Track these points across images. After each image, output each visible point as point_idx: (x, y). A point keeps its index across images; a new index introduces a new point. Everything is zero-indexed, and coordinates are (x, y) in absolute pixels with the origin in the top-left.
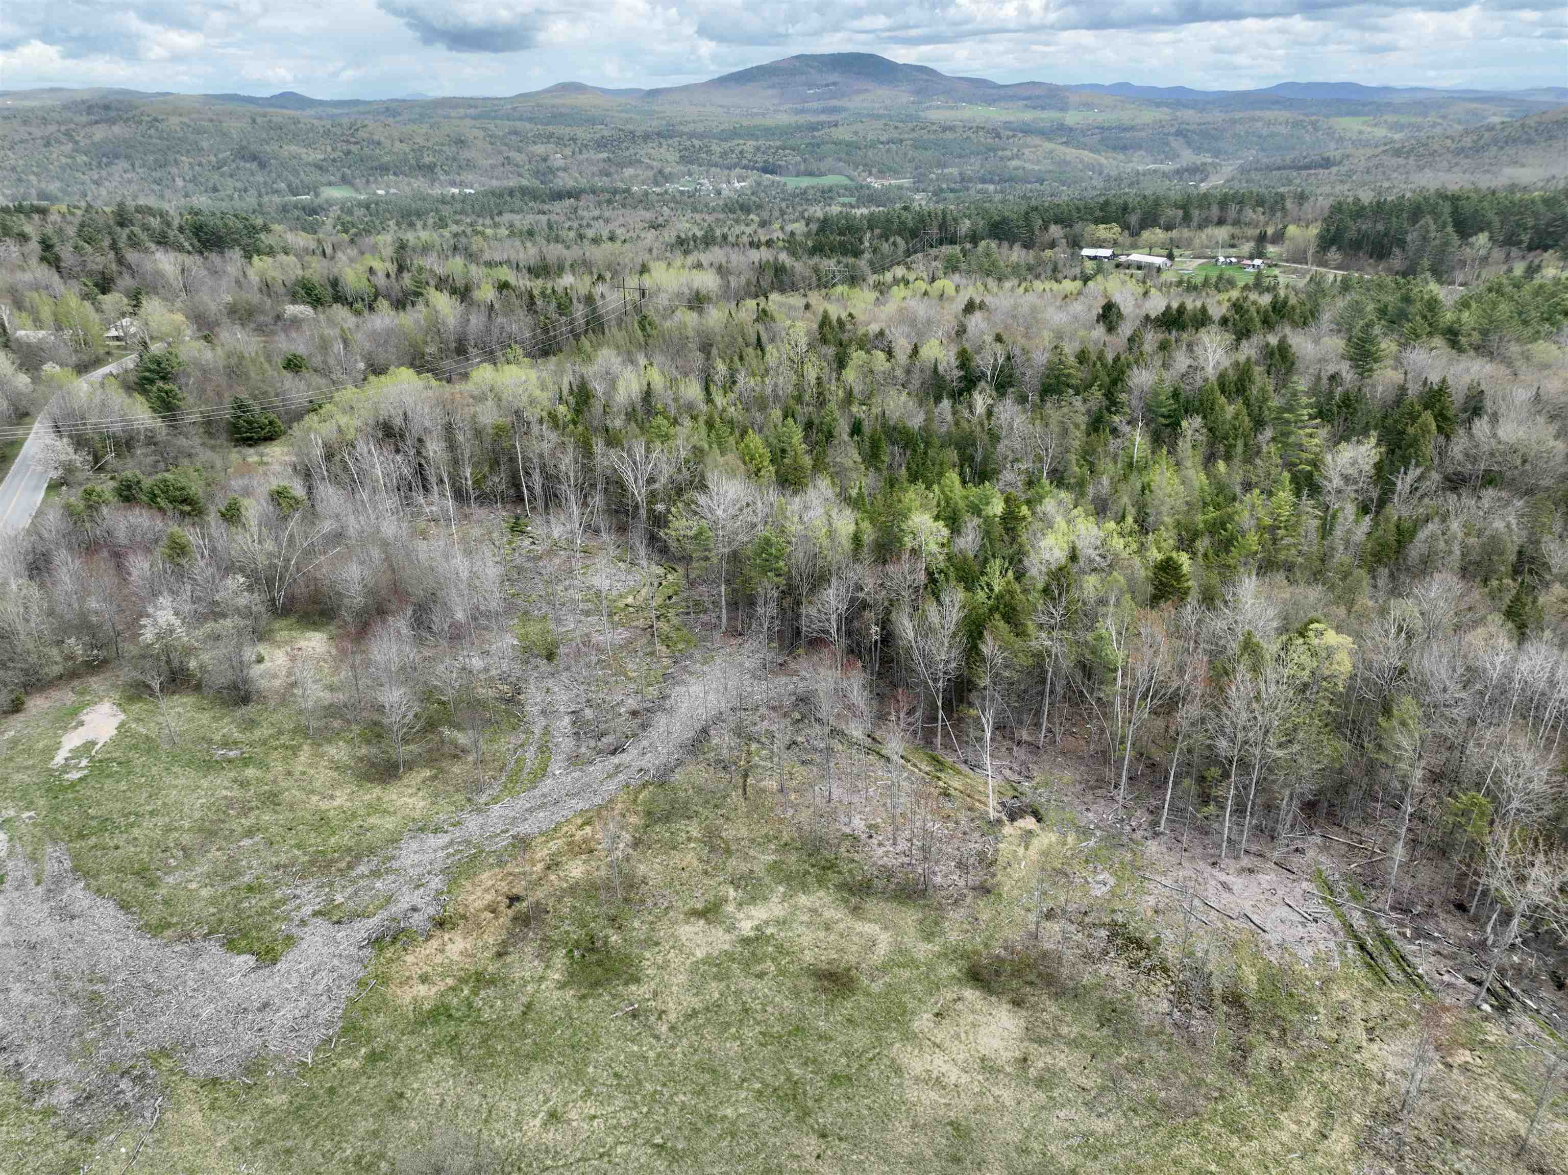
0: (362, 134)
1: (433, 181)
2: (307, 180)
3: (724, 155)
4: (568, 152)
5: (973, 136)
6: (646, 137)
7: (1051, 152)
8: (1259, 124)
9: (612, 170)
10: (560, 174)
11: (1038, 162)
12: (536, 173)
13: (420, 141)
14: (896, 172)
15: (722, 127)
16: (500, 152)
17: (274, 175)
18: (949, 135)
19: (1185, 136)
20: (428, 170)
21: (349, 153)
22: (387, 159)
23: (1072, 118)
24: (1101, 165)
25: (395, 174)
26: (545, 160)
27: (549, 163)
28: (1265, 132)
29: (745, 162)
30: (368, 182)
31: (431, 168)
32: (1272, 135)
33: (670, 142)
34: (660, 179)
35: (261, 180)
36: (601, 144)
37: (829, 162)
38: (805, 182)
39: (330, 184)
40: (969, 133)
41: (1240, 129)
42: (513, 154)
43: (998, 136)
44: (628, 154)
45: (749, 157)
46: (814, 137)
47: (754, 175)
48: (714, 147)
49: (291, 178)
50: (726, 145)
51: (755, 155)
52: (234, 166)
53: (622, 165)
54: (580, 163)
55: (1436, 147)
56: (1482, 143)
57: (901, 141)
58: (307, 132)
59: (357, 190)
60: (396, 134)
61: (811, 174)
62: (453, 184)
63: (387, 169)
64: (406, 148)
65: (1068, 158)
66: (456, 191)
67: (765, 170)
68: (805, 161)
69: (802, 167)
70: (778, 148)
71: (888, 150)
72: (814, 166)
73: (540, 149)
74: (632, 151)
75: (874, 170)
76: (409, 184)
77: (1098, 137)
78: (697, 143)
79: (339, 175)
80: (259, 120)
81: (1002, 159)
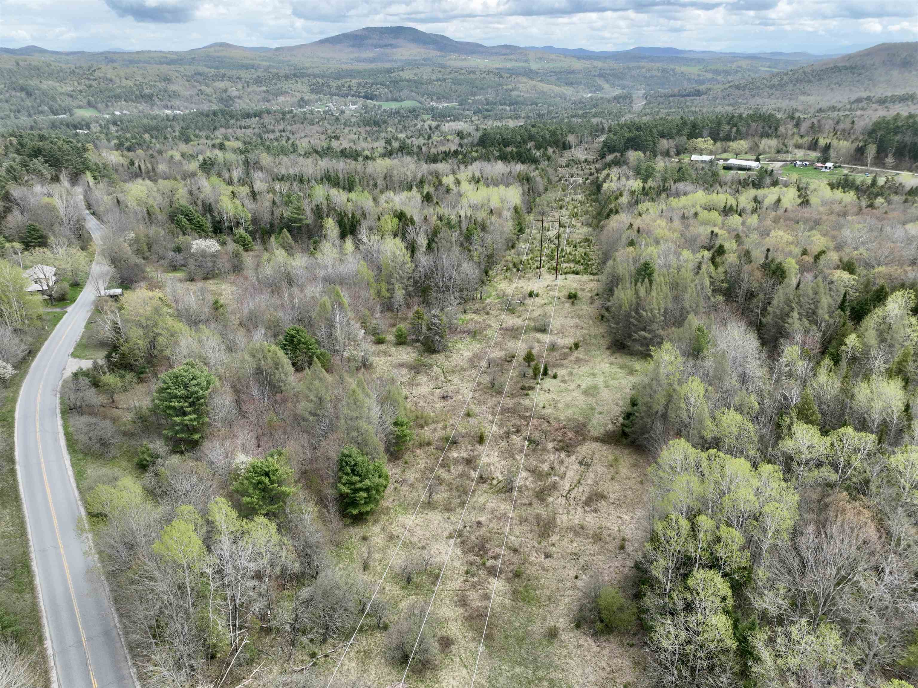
0: (97, 74)
1: (153, 105)
2: (63, 104)
3: (339, 88)
4: (240, 86)
5: (487, 77)
6: (287, 77)
7: (534, 86)
8: (644, 70)
9: (271, 97)
10: (236, 100)
11: (528, 92)
12: (221, 100)
13: (139, 78)
14: (448, 98)
15: (330, 71)
16: (194, 87)
17: (38, 101)
18: (472, 76)
19: (604, 77)
20: (149, 98)
21: (90, 86)
22: (119, 91)
23: (534, 66)
24: (564, 94)
25: (125, 101)
26: (225, 91)
27: (228, 94)
28: (648, 75)
29: (352, 92)
30: (107, 106)
31: (150, 97)
32: (652, 77)
33: (303, 80)
34: (302, 103)
35: (30, 104)
36: (258, 81)
37: (406, 92)
38: (394, 106)
39: (80, 107)
40: (484, 75)
41: (633, 72)
42: (203, 88)
43: (502, 77)
44: (277, 87)
45: (355, 89)
46: (390, 77)
47: (361, 102)
48: (331, 83)
49: (51, 103)
50: (339, 82)
51: (358, 88)
52: (8, 94)
53: (277, 95)
54: (249, 94)
55: (759, 84)
56: (783, 81)
57: (445, 80)
58: (58, 73)
59: (99, 111)
60: (122, 74)
61: (396, 100)
62: (166, 107)
63: (120, 98)
64: (130, 83)
65: (545, 90)
66: (168, 112)
67: (367, 97)
68: (391, 92)
69: (390, 96)
70: (372, 84)
71: (440, 85)
72: (397, 95)
73: (221, 85)
74: (278, 86)
75: (435, 98)
76: (136, 107)
77: (555, 77)
78: (320, 81)
79: (85, 101)
80: (21, 63)
81: (506, 90)
